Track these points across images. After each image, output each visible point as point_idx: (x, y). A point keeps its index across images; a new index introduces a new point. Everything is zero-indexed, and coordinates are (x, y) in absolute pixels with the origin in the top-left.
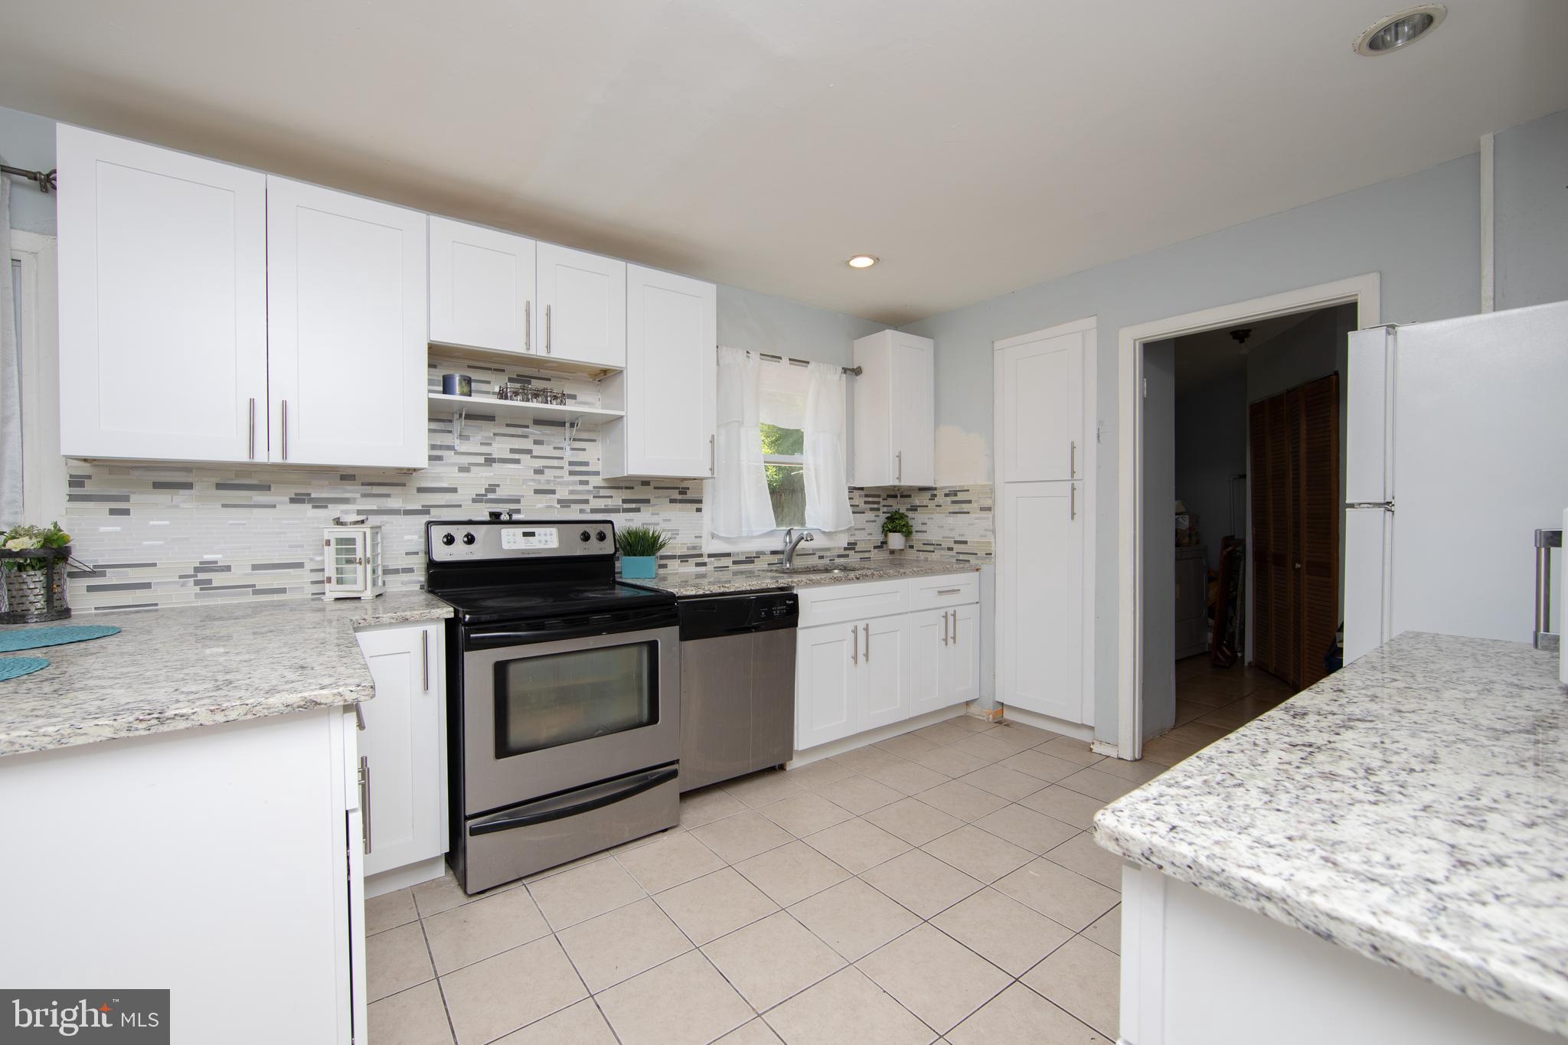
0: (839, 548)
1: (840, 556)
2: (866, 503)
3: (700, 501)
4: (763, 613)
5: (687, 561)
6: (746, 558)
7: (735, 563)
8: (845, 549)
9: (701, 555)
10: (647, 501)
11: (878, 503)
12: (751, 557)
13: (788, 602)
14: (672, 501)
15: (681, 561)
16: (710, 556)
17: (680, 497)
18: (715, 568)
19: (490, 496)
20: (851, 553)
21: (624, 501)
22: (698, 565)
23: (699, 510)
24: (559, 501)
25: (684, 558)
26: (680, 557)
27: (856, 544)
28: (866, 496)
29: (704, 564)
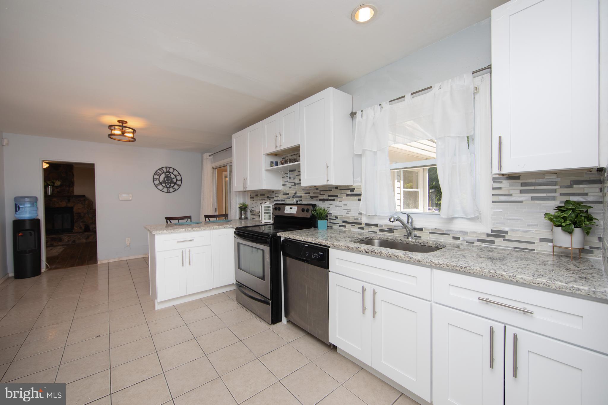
0: (480, 233)
1: (479, 241)
2: (522, 192)
3: (360, 195)
4: (307, 255)
5: (354, 226)
6: (388, 229)
7: (380, 230)
8: (488, 235)
9: (361, 224)
10: (337, 196)
11: (554, 191)
12: (391, 229)
13: (320, 253)
14: (348, 195)
15: (352, 225)
16: (366, 224)
17: (351, 193)
18: (369, 231)
19: (296, 196)
20: (499, 241)
21: (329, 196)
22: (360, 228)
23: (360, 200)
24: (311, 197)
25: (353, 224)
26: (351, 223)
27: (507, 232)
28: (523, 185)
29: (363, 229)
